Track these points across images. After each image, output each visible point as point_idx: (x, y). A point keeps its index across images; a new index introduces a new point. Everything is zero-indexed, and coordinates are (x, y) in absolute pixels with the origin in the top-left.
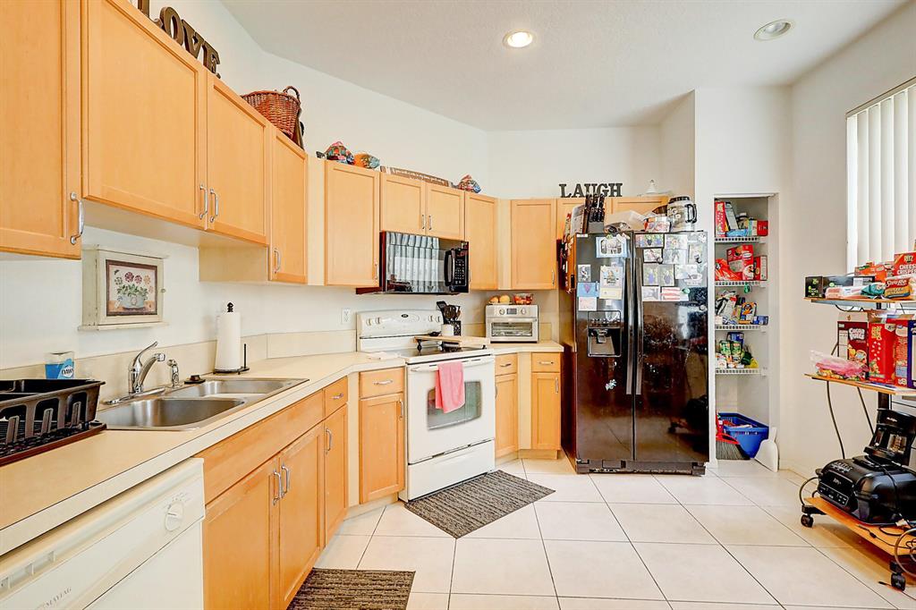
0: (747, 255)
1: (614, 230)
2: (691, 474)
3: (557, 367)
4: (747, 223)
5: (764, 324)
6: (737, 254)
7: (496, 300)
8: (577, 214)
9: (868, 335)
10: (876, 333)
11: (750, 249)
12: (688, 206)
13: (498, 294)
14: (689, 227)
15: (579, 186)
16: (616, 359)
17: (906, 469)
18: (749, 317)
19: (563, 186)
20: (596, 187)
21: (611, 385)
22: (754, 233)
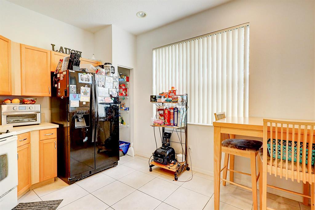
0: (124, 87)
1: (84, 71)
2: (114, 167)
3: (55, 135)
4: (123, 77)
5: (128, 110)
6: (120, 87)
7: (9, 101)
8: (66, 61)
9: (164, 112)
10: (166, 112)
11: (124, 86)
12: (112, 67)
13: (11, 98)
14: (112, 75)
15: (61, 48)
16: (88, 128)
17: (170, 147)
18: (123, 108)
19: (53, 46)
20: (70, 51)
21: (86, 140)
22: (126, 80)
